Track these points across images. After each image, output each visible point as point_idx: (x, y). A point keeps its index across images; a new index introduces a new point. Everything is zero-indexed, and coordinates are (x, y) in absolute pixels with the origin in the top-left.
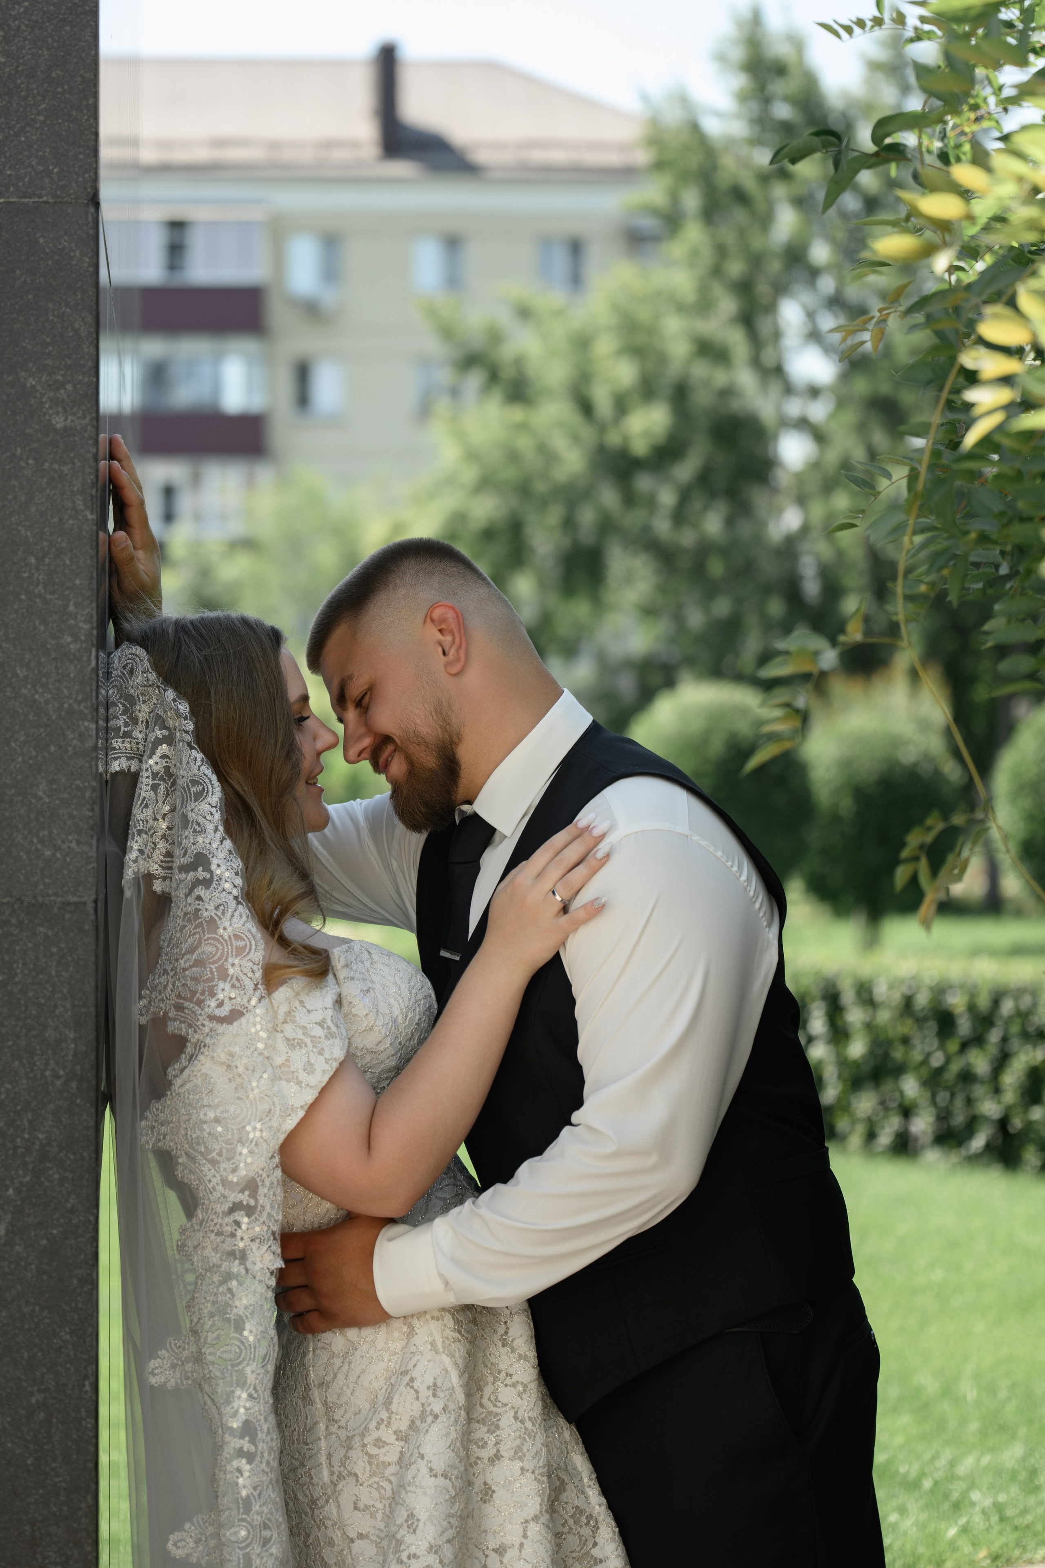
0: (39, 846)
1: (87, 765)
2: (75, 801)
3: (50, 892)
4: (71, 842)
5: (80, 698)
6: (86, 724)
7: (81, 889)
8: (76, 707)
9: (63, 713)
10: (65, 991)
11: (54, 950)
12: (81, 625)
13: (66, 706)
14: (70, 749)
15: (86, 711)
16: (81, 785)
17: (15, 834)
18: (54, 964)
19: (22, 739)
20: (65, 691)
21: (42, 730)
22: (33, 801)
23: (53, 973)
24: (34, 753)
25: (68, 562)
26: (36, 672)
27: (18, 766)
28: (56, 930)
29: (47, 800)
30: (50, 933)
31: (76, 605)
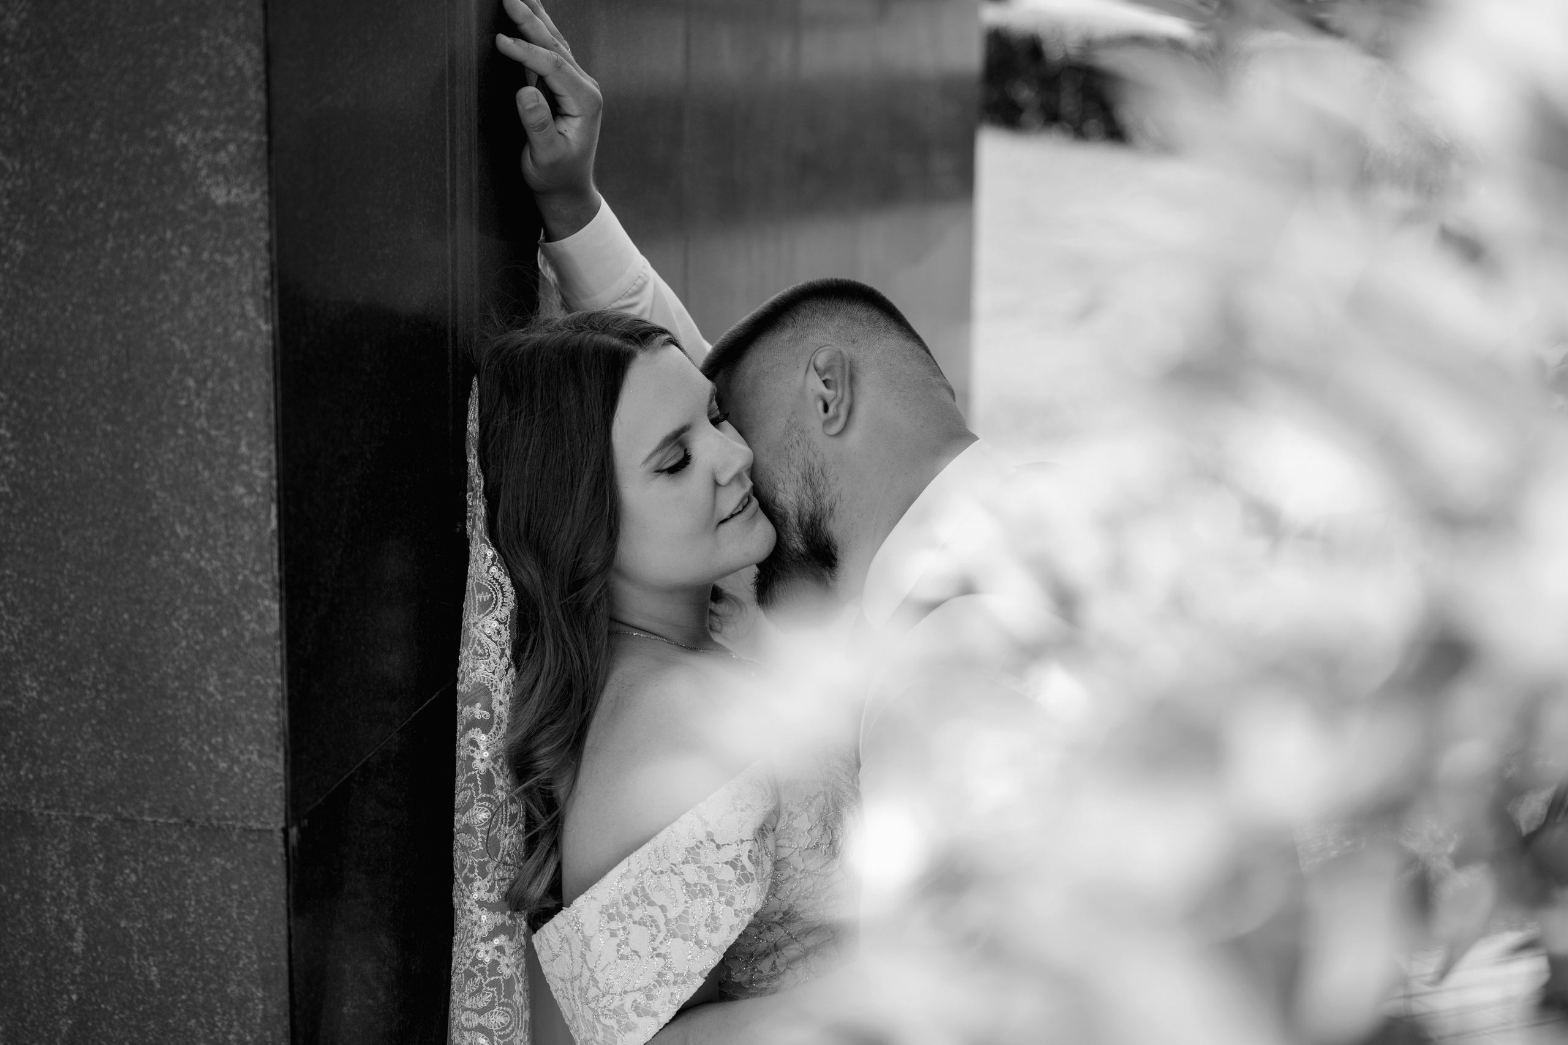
0: (212, 756)
1: (269, 656)
2: (255, 701)
3: (227, 814)
4: (252, 753)
5: (258, 568)
6: (267, 602)
7: (266, 813)
8: (252, 579)
9: (237, 587)
10: (250, 938)
11: (235, 887)
12: (256, 472)
13: (240, 578)
14: (247, 634)
15: (266, 586)
16: (262, 682)
17: (181, 739)
18: (235, 904)
19: (185, 617)
20: (239, 559)
21: (210, 607)
22: (202, 697)
23: (235, 915)
24: (201, 637)
25: (237, 388)
26: (200, 531)
27: (182, 652)
28: (236, 862)
29: (219, 698)
30: (229, 866)
31: (250, 445)
